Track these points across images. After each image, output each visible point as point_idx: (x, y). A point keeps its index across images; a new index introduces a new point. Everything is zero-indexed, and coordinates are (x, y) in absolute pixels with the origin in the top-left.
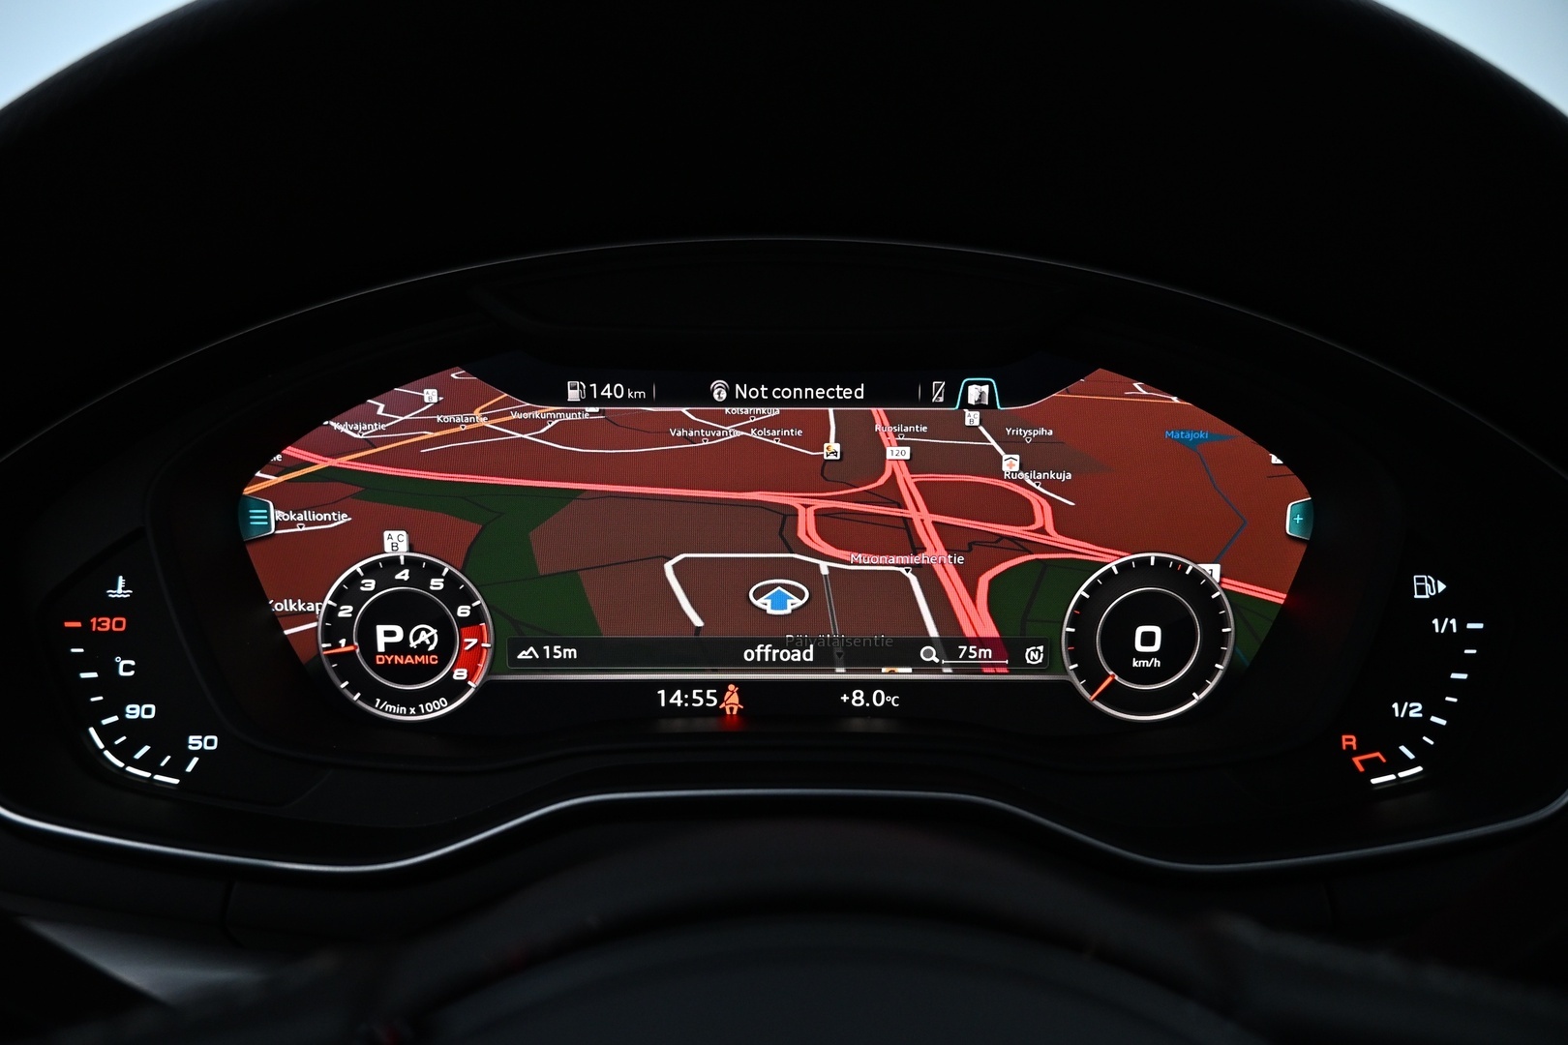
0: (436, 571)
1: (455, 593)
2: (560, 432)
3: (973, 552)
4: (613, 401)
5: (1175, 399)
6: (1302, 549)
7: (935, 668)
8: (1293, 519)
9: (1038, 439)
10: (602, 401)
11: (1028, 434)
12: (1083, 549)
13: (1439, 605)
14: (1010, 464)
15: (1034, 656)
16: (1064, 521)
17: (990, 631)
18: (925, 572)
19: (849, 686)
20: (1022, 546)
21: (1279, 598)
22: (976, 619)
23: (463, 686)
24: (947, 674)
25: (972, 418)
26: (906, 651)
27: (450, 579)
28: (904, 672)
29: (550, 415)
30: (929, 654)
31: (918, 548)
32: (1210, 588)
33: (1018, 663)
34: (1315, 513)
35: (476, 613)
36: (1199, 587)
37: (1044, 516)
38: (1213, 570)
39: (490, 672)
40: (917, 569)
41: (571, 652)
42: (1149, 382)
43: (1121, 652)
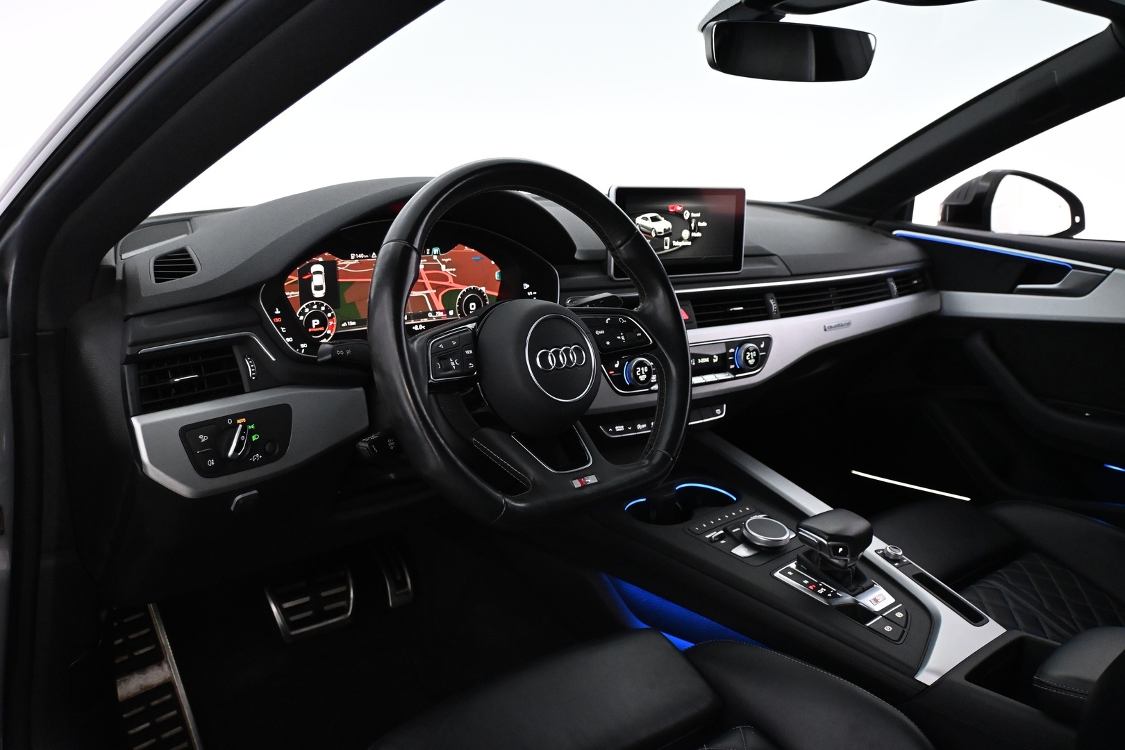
0: (322, 305)
1: (327, 311)
2: (351, 267)
3: (438, 288)
4: (361, 258)
5: (473, 250)
6: (499, 283)
7: (432, 318)
8: (497, 276)
9: (449, 261)
10: (359, 258)
11: (446, 260)
12: (458, 286)
13: (529, 290)
14: (443, 267)
15: (451, 313)
16: (455, 280)
17: (443, 308)
18: (428, 295)
19: (414, 325)
20: (447, 287)
21: (496, 294)
22: (440, 306)
23: (330, 335)
24: (434, 320)
25: (435, 257)
26: (425, 315)
27: (326, 307)
28: (426, 320)
29: (348, 263)
30: (430, 315)
31: (426, 289)
32: (483, 293)
33: (448, 316)
34: (501, 274)
35: (332, 315)
36: (481, 293)
37: (451, 279)
38: (483, 289)
39: (336, 330)
40: (427, 294)
41: (354, 323)
42: (469, 247)
43: (468, 310)
